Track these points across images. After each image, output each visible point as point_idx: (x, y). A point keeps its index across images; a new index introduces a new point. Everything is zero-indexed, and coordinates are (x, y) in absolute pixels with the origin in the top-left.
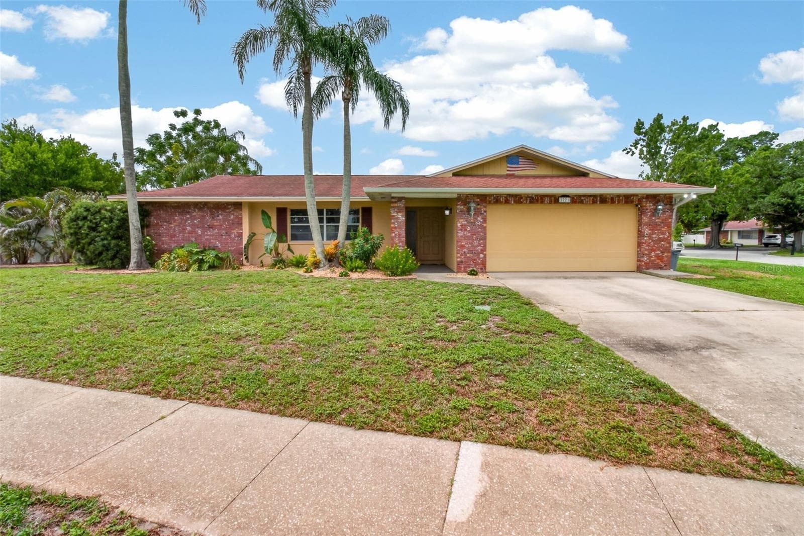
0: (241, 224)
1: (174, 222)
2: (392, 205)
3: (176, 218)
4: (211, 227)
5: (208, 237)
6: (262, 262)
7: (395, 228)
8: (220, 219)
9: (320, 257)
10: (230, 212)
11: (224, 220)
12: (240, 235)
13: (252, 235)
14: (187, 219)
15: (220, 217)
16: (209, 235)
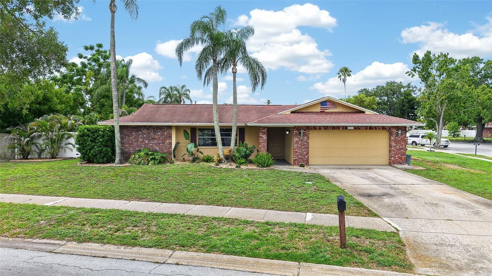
0: (171, 137)
1: (132, 136)
2: (260, 131)
3: (133, 134)
4: (154, 139)
5: (151, 144)
6: (184, 159)
7: (262, 142)
8: (159, 135)
9: (222, 157)
10: (165, 130)
11: (162, 135)
12: (171, 144)
13: (177, 144)
14: (140, 134)
15: (159, 133)
16: (152, 143)
